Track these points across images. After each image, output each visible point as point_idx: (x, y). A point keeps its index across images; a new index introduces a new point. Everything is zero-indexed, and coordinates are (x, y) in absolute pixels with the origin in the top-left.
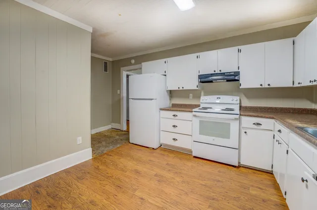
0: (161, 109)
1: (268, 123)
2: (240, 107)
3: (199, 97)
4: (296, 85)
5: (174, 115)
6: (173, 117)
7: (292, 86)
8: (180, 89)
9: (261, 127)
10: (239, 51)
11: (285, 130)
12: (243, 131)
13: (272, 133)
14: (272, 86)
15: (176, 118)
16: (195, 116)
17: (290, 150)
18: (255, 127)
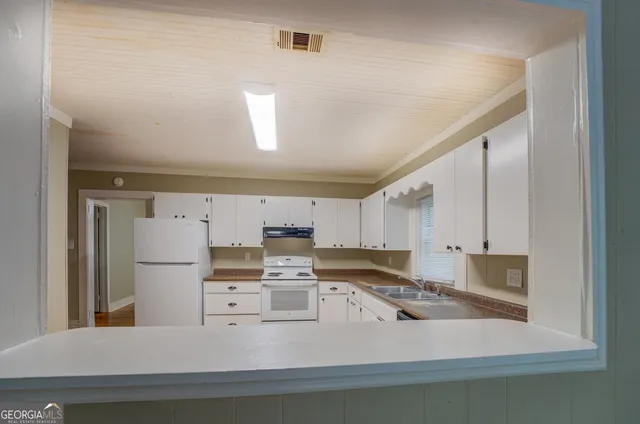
0: (206, 280)
1: (343, 286)
2: (313, 270)
3: (261, 258)
4: (363, 247)
5: (230, 288)
6: (228, 291)
7: (358, 247)
8: (235, 246)
9: (337, 292)
10: (314, 203)
11: (358, 291)
12: (321, 298)
13: (346, 297)
14: (344, 247)
15: (235, 291)
16: (264, 285)
17: (363, 308)
18: (331, 292)
